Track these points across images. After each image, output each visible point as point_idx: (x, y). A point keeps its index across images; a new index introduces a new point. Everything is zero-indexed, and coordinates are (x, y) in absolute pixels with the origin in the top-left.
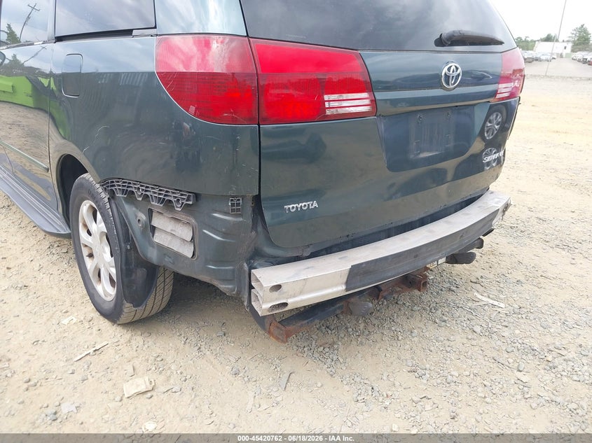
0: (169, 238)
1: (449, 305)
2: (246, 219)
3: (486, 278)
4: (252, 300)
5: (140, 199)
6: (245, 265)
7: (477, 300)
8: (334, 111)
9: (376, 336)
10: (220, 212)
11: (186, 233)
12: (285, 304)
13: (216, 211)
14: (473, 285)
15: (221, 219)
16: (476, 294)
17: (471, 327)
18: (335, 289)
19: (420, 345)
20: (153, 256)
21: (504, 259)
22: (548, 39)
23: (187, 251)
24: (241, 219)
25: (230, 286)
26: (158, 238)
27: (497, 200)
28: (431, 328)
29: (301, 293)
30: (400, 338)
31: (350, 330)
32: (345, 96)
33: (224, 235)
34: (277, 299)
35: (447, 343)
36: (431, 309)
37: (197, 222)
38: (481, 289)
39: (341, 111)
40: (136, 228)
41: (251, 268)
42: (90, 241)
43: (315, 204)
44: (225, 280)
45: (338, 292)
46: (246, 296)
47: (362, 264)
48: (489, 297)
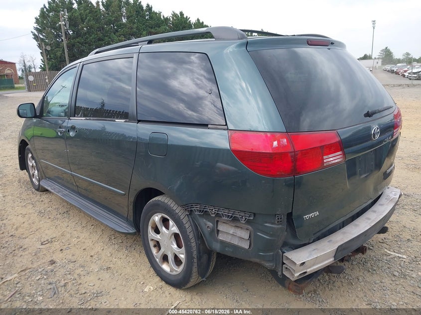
0: (230, 237)
1: (373, 259)
2: (284, 226)
3: (388, 239)
4: (283, 271)
5: (214, 215)
6: (280, 251)
7: (388, 254)
8: (328, 164)
9: (338, 284)
10: (269, 223)
11: (245, 235)
12: (306, 272)
13: (266, 223)
14: (382, 244)
15: (270, 227)
16: (386, 250)
17: (392, 273)
18: (329, 261)
19: (366, 287)
20: (217, 247)
21: (393, 225)
22: (366, 57)
23: (245, 245)
24: (281, 226)
25: (272, 264)
26: (221, 237)
27: (394, 193)
28: (368, 275)
29: (314, 265)
30: (353, 284)
31: (321, 281)
32: (330, 156)
33: (271, 235)
34: (302, 270)
35: (382, 285)
36: (363, 263)
37: (253, 228)
38: (387, 247)
39: (330, 163)
40: (207, 231)
41: (283, 253)
42: (159, 238)
43: (318, 213)
44: (269, 261)
45: (330, 262)
46: (280, 269)
47: (343, 244)
48: (394, 252)
